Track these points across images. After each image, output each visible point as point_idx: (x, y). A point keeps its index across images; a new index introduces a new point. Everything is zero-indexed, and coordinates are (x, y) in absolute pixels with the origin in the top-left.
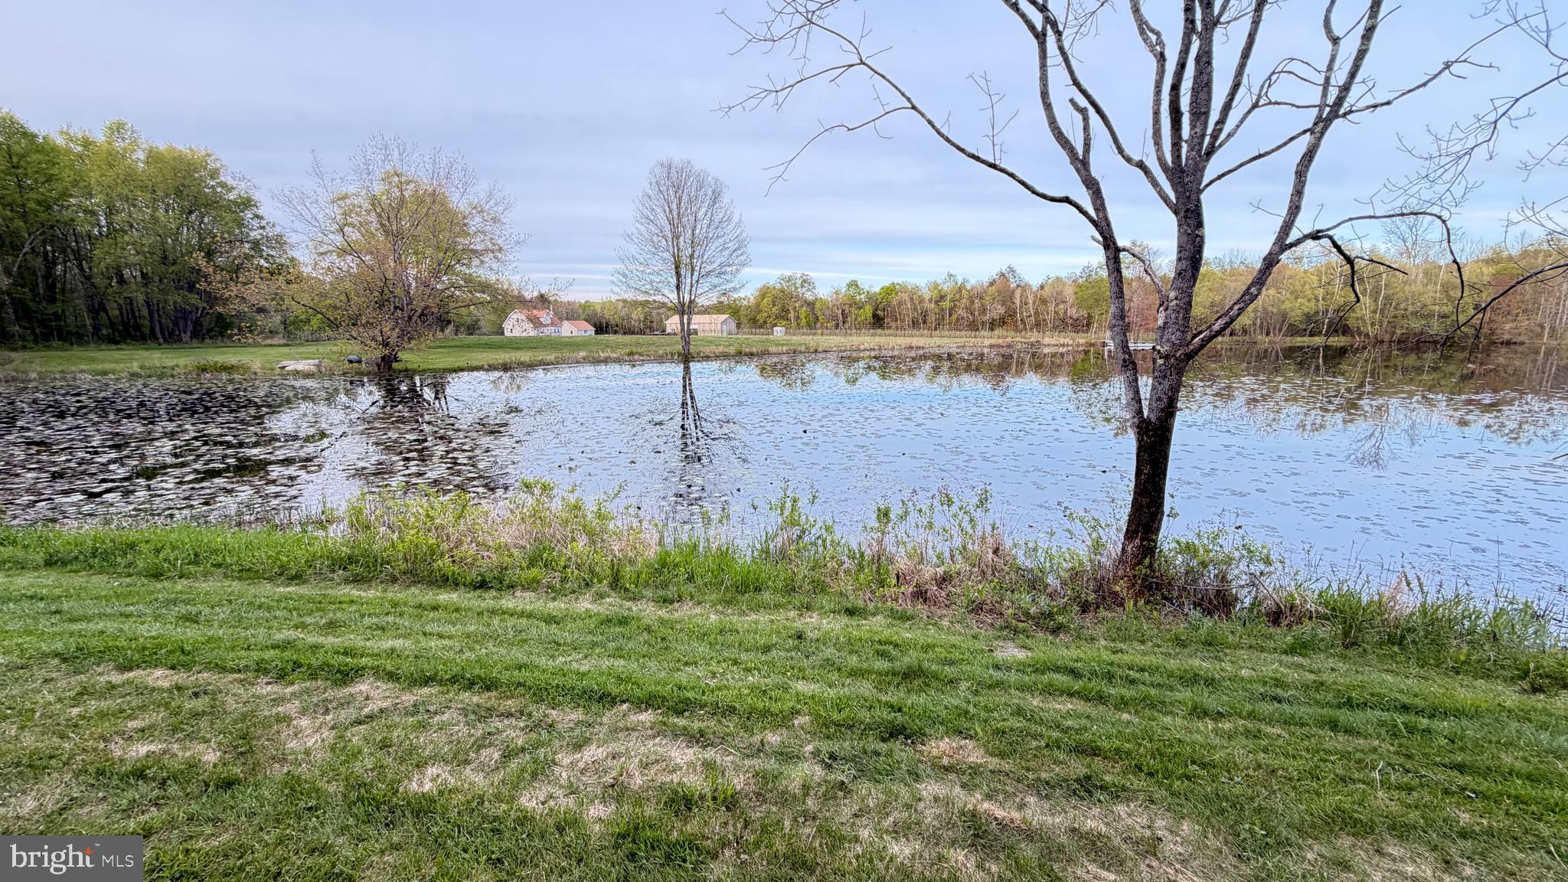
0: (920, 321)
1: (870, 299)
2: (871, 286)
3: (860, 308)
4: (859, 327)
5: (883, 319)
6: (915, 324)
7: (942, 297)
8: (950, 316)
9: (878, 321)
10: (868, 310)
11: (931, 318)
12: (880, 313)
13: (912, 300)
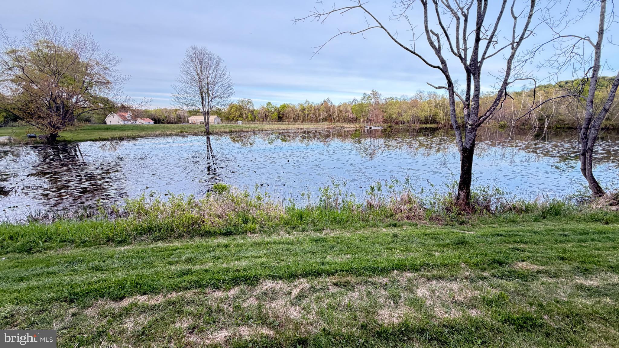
0: (296, 119)
1: (276, 110)
2: (276, 105)
3: (273, 113)
4: (273, 121)
5: (282, 118)
6: (294, 120)
7: (304, 109)
8: (308, 117)
9: (280, 119)
10: (276, 114)
11: (301, 117)
12: (280, 115)
13: (293, 110)
